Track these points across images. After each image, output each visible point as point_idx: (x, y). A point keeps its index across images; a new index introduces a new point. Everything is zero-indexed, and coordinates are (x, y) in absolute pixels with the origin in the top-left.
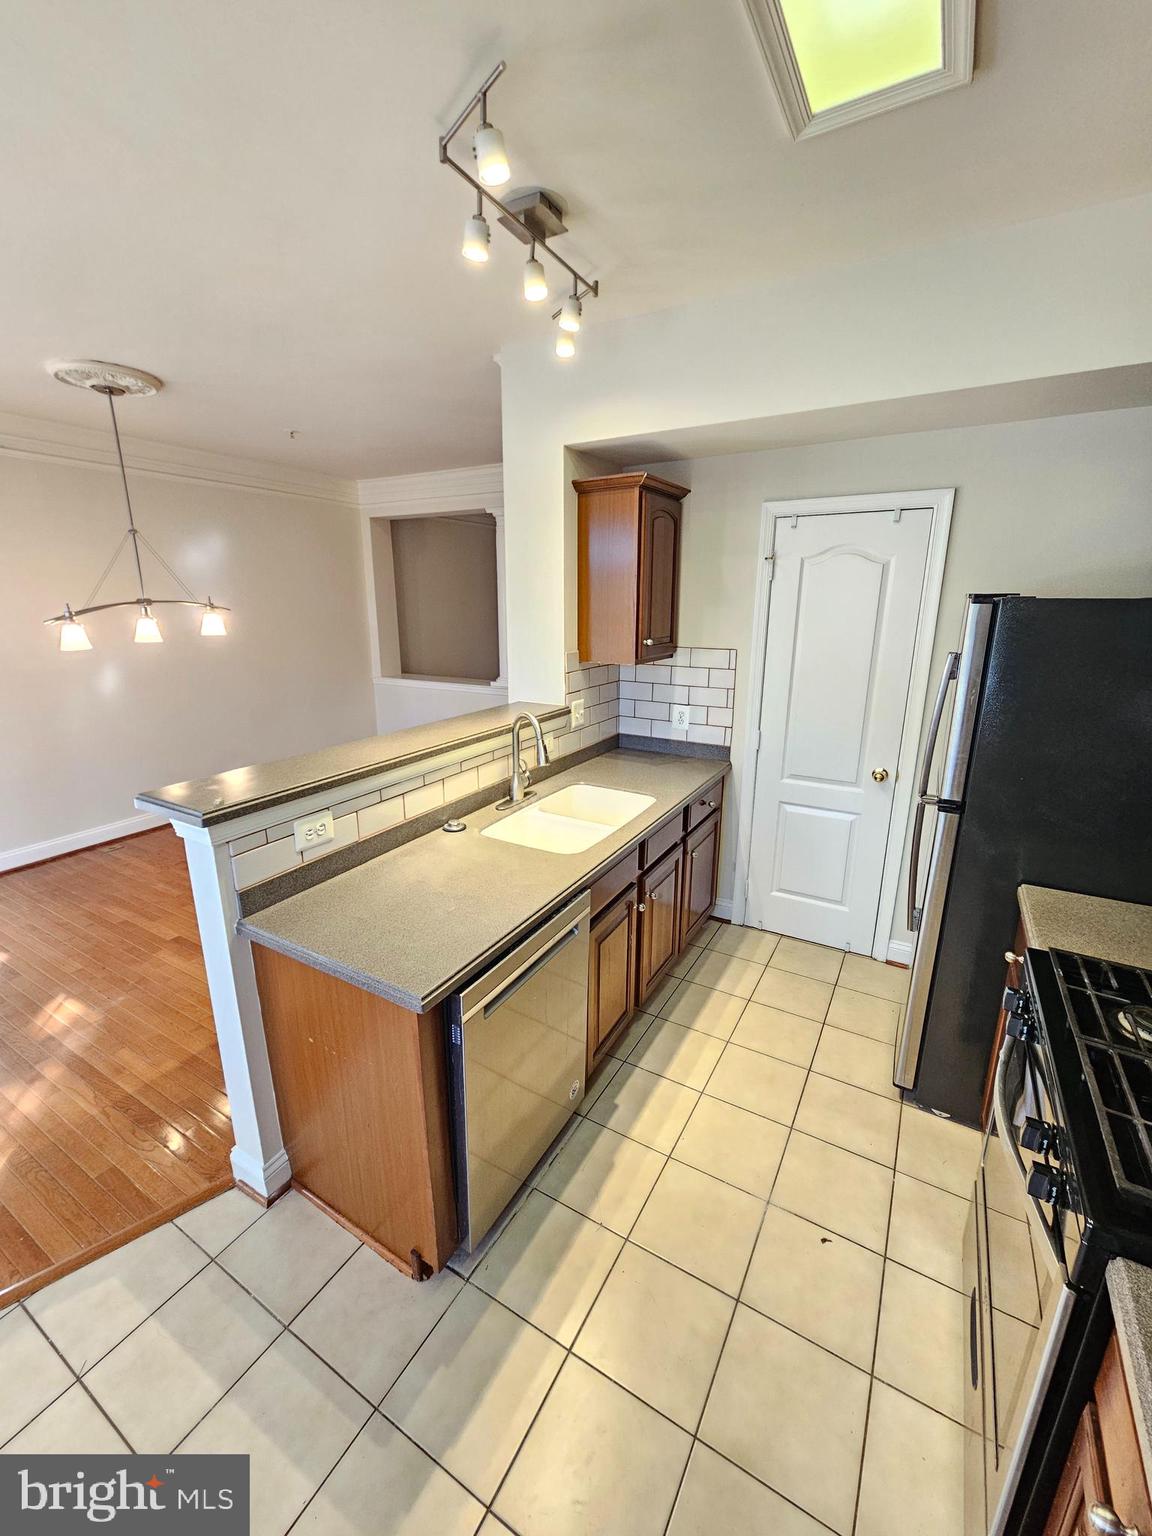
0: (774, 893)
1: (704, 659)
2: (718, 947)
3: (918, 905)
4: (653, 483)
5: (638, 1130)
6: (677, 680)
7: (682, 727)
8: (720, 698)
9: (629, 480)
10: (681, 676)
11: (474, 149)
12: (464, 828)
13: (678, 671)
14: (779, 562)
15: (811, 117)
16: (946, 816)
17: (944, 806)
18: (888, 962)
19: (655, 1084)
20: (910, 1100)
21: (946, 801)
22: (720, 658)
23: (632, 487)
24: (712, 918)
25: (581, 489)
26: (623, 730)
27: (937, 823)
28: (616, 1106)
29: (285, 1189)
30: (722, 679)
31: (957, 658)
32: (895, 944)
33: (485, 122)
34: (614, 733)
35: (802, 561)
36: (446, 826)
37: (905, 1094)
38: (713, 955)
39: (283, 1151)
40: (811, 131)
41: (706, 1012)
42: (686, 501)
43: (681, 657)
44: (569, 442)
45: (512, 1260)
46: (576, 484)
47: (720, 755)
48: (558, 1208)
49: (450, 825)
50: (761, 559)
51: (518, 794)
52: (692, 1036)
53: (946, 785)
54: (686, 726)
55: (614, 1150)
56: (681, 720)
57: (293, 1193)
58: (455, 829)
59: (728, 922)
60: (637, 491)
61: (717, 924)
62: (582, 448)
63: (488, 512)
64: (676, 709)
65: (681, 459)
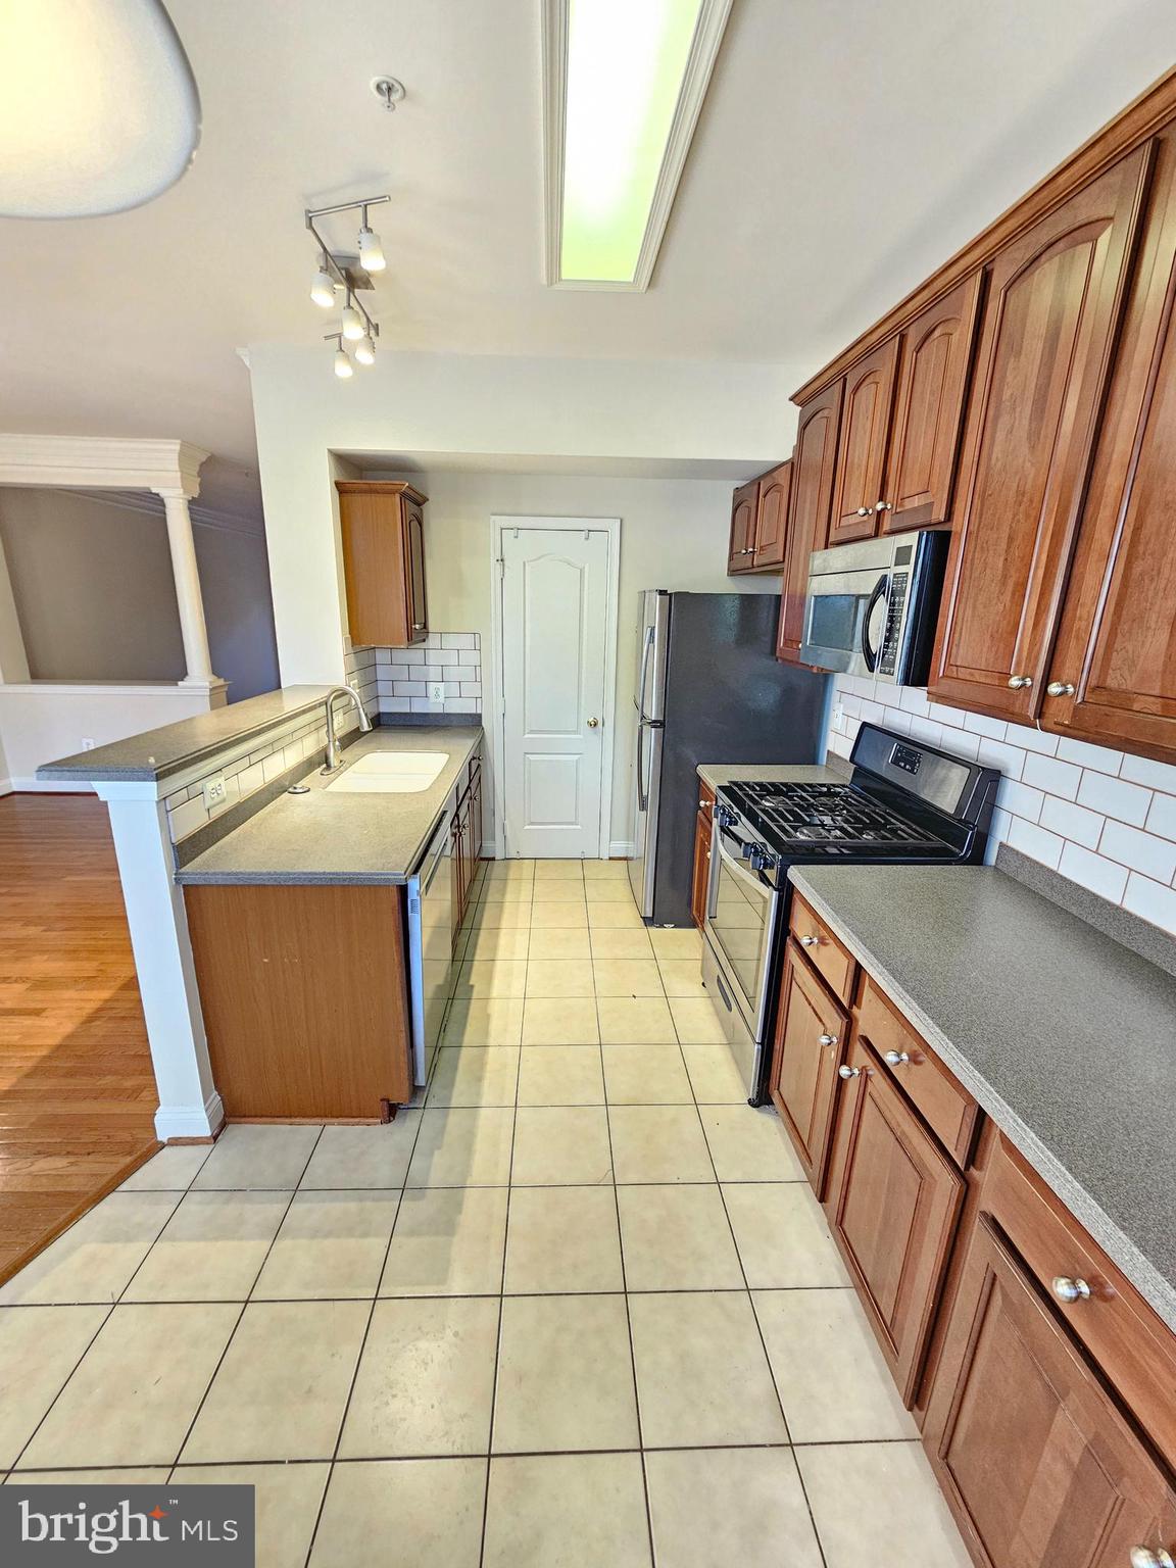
0: (527, 827)
1: (451, 641)
2: (493, 876)
3: (645, 794)
4: (410, 492)
5: (495, 993)
6: (431, 661)
7: (438, 699)
8: (469, 673)
9: (390, 487)
10: (433, 657)
11: (359, 242)
12: (308, 791)
13: (431, 653)
14: (506, 562)
15: (560, 280)
16: (656, 732)
17: (654, 724)
18: (610, 859)
19: (493, 966)
20: (652, 925)
21: (655, 721)
22: (466, 641)
23: (393, 493)
24: (482, 859)
25: (341, 489)
26: (383, 709)
27: (651, 736)
28: (472, 986)
29: (223, 1126)
30: (472, 658)
31: (653, 629)
32: (614, 844)
33: (366, 226)
34: (376, 712)
35: (524, 563)
36: (291, 790)
37: (648, 921)
38: (493, 883)
39: (216, 1093)
40: (557, 287)
41: (506, 916)
42: (424, 507)
43: (433, 641)
44: (331, 447)
45: (451, 1084)
46: (337, 484)
47: (472, 723)
48: (464, 1051)
49: (295, 788)
50: (493, 561)
51: (334, 761)
52: (503, 932)
53: (653, 712)
54: (441, 699)
55: (485, 1008)
56: (437, 696)
57: (230, 1127)
58: (301, 791)
59: (493, 859)
60: (398, 497)
61: (484, 863)
62: (339, 452)
63: (154, 490)
64: (432, 686)
65: (415, 471)
